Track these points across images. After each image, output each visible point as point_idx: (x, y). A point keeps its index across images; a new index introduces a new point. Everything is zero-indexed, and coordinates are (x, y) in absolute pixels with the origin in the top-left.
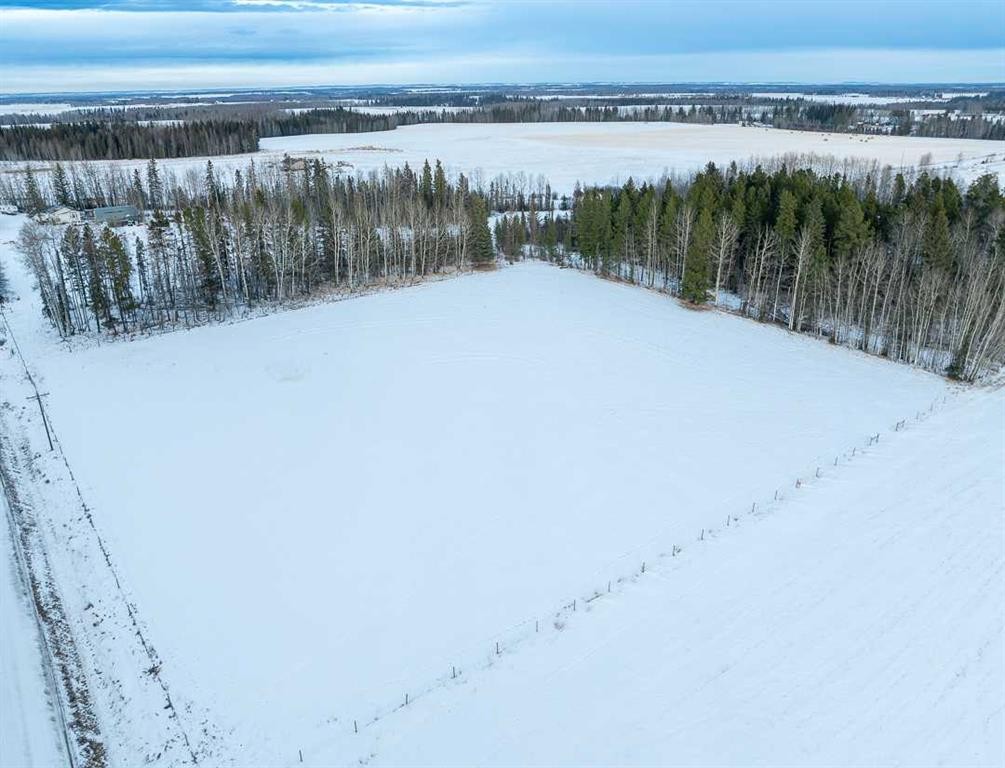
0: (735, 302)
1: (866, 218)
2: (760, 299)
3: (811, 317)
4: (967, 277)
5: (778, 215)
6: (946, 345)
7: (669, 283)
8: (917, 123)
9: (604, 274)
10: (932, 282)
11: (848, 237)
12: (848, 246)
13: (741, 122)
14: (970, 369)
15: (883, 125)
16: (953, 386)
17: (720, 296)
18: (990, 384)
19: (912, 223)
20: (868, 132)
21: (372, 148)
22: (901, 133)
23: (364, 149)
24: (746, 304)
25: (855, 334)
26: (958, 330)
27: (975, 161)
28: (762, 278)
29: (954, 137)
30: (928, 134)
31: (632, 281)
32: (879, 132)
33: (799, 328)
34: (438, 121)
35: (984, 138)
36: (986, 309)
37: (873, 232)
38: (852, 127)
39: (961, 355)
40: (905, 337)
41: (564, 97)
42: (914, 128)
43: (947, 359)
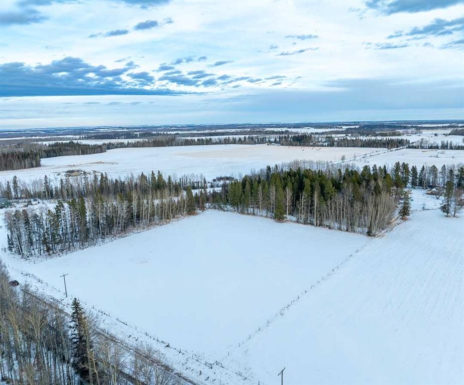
0: (294, 219)
1: (333, 186)
2: (303, 216)
3: (321, 221)
4: (367, 203)
5: (304, 187)
6: (365, 226)
7: (269, 213)
8: (336, 141)
9: (242, 213)
10: (358, 206)
11: (329, 192)
12: (329, 196)
13: (267, 143)
14: (373, 232)
15: (323, 142)
16: (369, 238)
17: (289, 217)
18: (380, 236)
19: (347, 186)
20: (318, 146)
21: (101, 163)
22: (331, 146)
23: (98, 163)
24: (298, 219)
25: (337, 225)
26: (368, 220)
27: (360, 157)
28: (303, 209)
29: (351, 147)
30: (341, 146)
31: (254, 214)
32: (322, 146)
33: (318, 225)
34: (125, 147)
35: (361, 147)
36: (374, 213)
37: (336, 190)
38: (311, 144)
39: (370, 228)
40: (352, 225)
41: (182, 132)
42: (335, 143)
43: (366, 230)
